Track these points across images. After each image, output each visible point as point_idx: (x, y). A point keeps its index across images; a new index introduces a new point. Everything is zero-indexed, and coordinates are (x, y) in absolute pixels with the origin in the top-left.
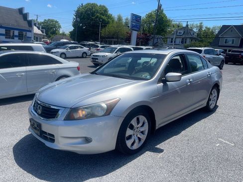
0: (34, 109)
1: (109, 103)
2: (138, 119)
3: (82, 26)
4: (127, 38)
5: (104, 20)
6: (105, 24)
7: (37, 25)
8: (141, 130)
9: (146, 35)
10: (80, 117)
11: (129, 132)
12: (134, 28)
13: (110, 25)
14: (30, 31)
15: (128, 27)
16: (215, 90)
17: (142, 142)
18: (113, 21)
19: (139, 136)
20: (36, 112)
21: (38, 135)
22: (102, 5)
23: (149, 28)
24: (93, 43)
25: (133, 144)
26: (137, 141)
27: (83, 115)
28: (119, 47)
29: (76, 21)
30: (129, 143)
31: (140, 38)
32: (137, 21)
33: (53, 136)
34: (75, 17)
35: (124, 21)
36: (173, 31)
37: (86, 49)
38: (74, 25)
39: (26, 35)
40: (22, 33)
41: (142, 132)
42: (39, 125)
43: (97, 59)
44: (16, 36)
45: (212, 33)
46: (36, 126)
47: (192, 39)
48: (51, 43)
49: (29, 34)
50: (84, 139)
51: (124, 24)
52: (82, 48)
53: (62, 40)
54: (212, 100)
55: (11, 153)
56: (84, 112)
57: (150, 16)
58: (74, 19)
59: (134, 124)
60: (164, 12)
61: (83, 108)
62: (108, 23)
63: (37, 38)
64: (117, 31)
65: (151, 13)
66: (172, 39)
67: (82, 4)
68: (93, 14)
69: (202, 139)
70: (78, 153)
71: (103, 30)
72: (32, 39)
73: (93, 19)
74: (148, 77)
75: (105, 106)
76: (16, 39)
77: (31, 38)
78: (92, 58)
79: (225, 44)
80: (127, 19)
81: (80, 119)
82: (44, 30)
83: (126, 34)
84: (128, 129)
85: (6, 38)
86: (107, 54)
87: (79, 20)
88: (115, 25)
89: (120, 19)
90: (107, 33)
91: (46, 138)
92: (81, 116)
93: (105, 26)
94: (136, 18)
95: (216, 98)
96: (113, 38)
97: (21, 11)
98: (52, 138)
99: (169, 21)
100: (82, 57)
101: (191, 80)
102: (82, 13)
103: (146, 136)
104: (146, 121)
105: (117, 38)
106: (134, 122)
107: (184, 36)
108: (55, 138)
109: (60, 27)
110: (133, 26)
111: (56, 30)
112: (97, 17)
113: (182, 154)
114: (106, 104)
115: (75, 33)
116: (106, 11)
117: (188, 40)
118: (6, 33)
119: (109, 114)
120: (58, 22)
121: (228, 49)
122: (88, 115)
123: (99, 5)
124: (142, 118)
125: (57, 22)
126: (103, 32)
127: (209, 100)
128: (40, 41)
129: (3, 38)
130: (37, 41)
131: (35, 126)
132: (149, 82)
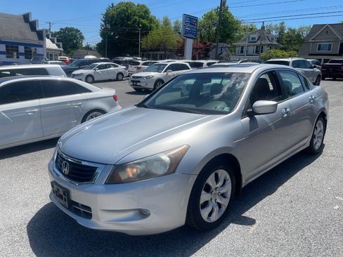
0: (56, 166)
1: (173, 155)
2: (216, 175)
3: (114, 35)
4: (178, 50)
5: (144, 25)
6: (146, 30)
7: (50, 37)
8: (222, 192)
9: (205, 43)
10: (129, 178)
11: (204, 197)
12: (188, 34)
13: (154, 32)
14: (41, 46)
15: (180, 33)
16: (320, 122)
17: (224, 209)
18: (157, 26)
19: (218, 201)
20: (61, 171)
21: (65, 207)
22: (141, 4)
23: (209, 34)
24: (131, 58)
25: (210, 215)
26: (216, 209)
27: (134, 175)
28: (169, 62)
29: (106, 28)
30: (204, 214)
31: (197, 49)
32: (192, 24)
33: (89, 208)
34: (103, 23)
35: (173, 26)
36: (242, 36)
37: (121, 68)
38: (102, 35)
39: (35, 52)
40: (30, 49)
41: (223, 195)
42: (67, 193)
43: (139, 82)
44: (22, 54)
45: (299, 36)
46: (62, 193)
47: (270, 46)
48: (71, 61)
49: (39, 51)
50: (138, 211)
51: (173, 29)
52: (115, 66)
53: (86, 57)
54: (317, 136)
55: (26, 236)
56: (135, 170)
57: (209, 17)
58: (102, 26)
59: (211, 184)
60: (229, 10)
61: (135, 164)
62: (151, 28)
63: (51, 55)
64: (164, 41)
65: (211, 13)
66: (242, 48)
67: (113, 4)
68: (128, 18)
69: (311, 200)
70: (129, 233)
71: (145, 39)
72: (45, 57)
73: (128, 24)
74: (226, 109)
75: (168, 159)
76: (22, 58)
77: (42, 55)
78: (132, 81)
79: (318, 52)
80: (177, 22)
81: (129, 181)
82: (61, 44)
83: (176, 43)
84: (203, 192)
85: (7, 57)
86: (152, 74)
87: (109, 26)
88: (160, 31)
89: (166, 22)
90: (150, 44)
91: (77, 212)
92: (131, 176)
93: (146, 34)
94: (191, 20)
95: (321, 134)
96: (158, 50)
97: (26, 17)
98: (87, 212)
99: (238, 22)
100: (117, 80)
101: (288, 110)
102: (113, 17)
103: (228, 200)
104: (228, 177)
105: (165, 50)
106: (210, 181)
107: (259, 43)
108: (93, 213)
109: (82, 38)
110: (186, 33)
111: (77, 43)
112: (135, 21)
113: (286, 226)
114: (168, 156)
115: (105, 46)
116: (147, 12)
117: (266, 48)
118: (7, 50)
119: (174, 172)
120: (79, 31)
121: (323, 58)
122: (141, 173)
123: (136, 5)
124: (223, 174)
125: (77, 31)
126: (144, 42)
127: (314, 137)
128: (56, 60)
129: (3, 58)
130: (51, 60)
131: (59, 192)
132: (229, 117)
